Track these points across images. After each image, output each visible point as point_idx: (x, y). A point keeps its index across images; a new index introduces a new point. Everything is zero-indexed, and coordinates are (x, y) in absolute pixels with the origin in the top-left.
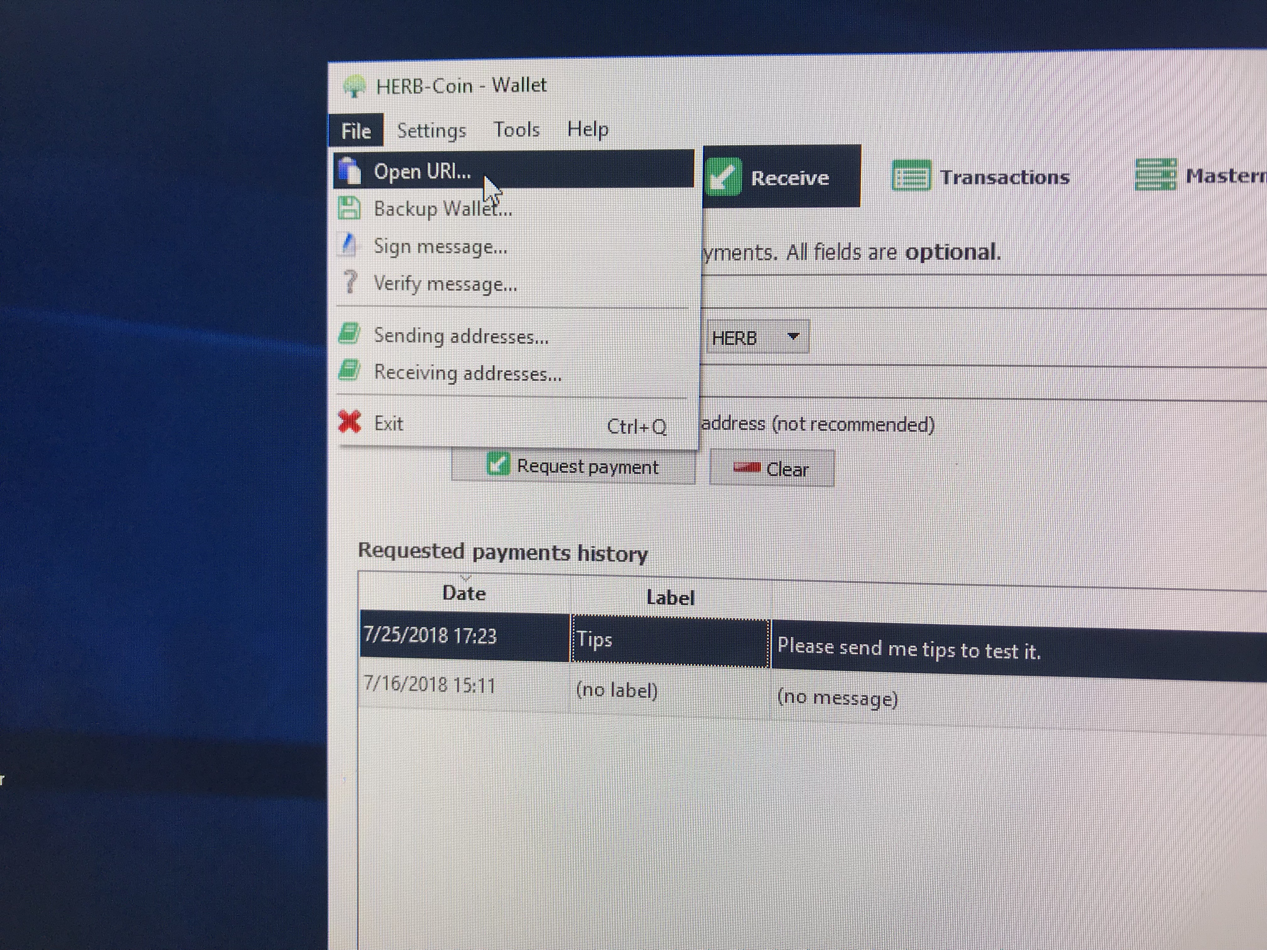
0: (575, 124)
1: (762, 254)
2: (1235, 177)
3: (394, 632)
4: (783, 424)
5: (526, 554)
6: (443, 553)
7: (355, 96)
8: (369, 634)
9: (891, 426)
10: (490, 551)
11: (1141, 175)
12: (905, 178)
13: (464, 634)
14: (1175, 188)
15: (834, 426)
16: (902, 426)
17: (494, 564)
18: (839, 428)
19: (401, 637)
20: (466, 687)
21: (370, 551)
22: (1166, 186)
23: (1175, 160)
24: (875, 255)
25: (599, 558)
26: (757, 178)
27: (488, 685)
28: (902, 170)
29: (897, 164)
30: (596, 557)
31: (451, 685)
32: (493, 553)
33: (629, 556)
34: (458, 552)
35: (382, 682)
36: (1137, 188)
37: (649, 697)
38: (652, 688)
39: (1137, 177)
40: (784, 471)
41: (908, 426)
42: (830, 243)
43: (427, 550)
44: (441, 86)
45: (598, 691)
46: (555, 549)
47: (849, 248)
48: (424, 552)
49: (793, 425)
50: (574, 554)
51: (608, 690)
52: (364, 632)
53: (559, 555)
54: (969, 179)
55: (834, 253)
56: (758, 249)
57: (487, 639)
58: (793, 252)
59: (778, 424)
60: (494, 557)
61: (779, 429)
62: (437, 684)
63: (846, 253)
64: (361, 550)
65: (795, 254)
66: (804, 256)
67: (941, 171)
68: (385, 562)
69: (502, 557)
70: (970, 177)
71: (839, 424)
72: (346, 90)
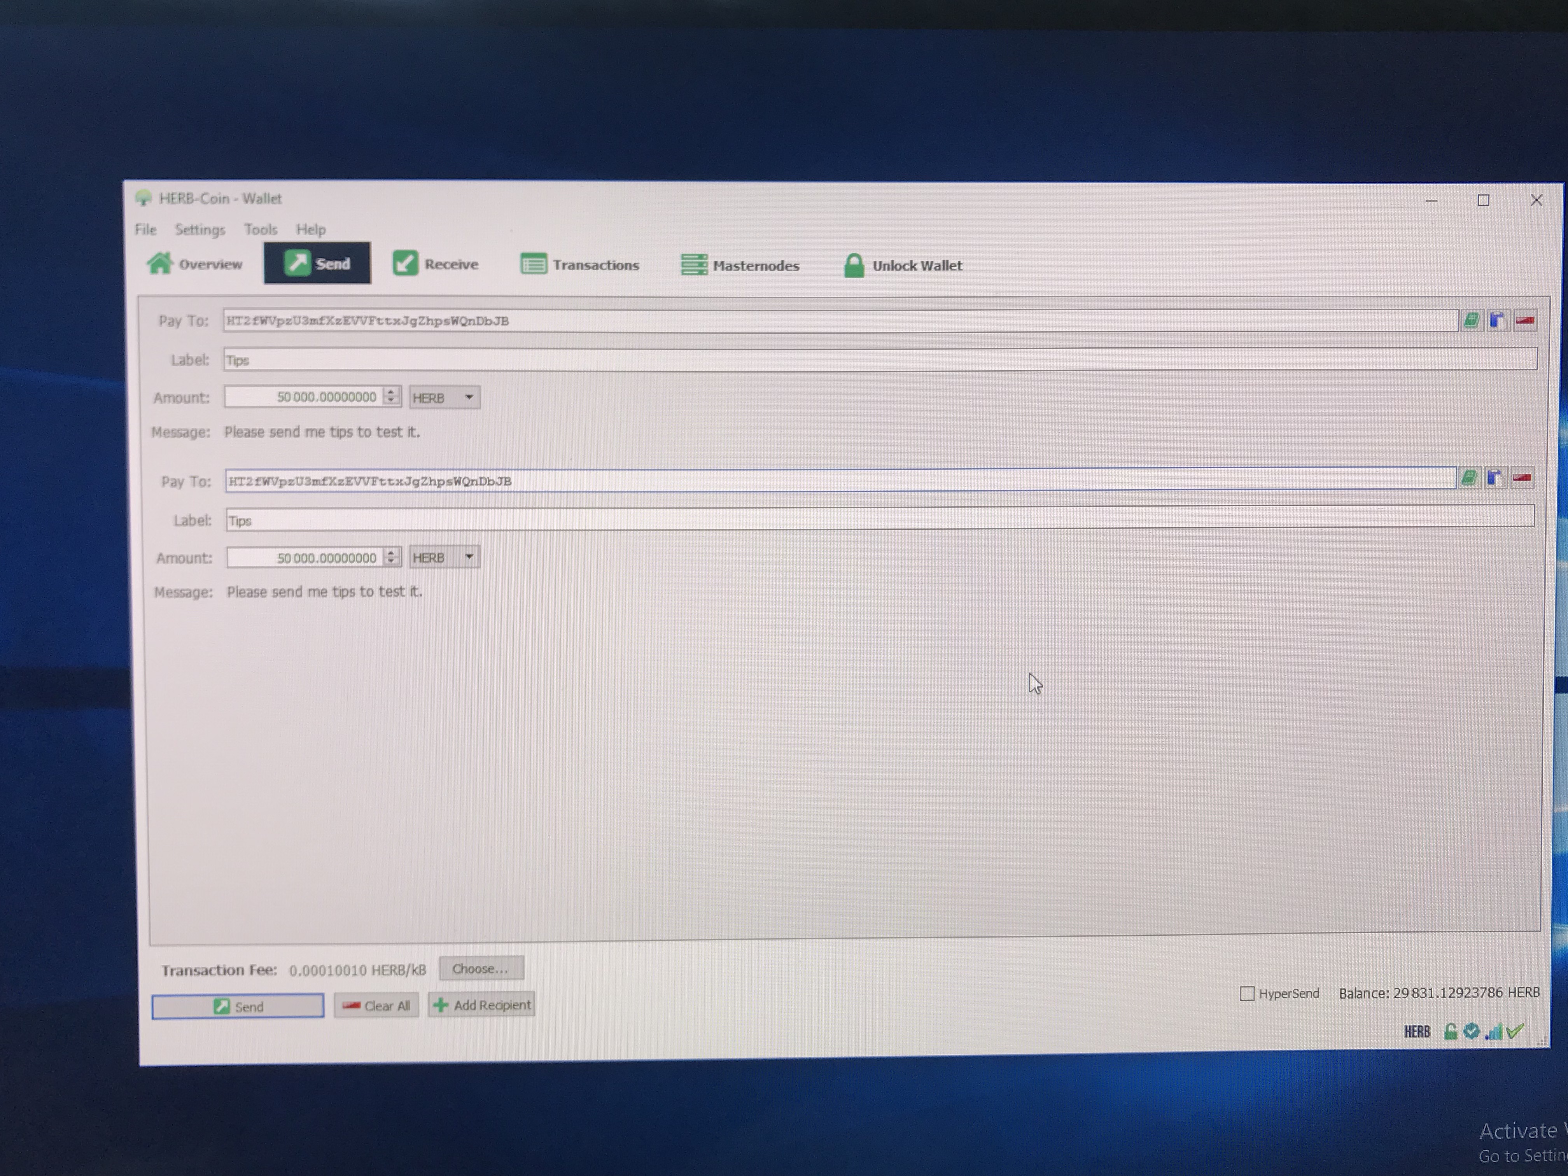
0: (301, 226)
2: (745, 266)
7: (144, 203)
11: (685, 264)
12: (530, 265)
14: (707, 274)
22: (701, 273)
23: (707, 255)
28: (528, 260)
29: (524, 255)
36: (683, 274)
39: (683, 266)
44: (206, 198)
67: (554, 261)
70: (573, 265)
72: (138, 201)
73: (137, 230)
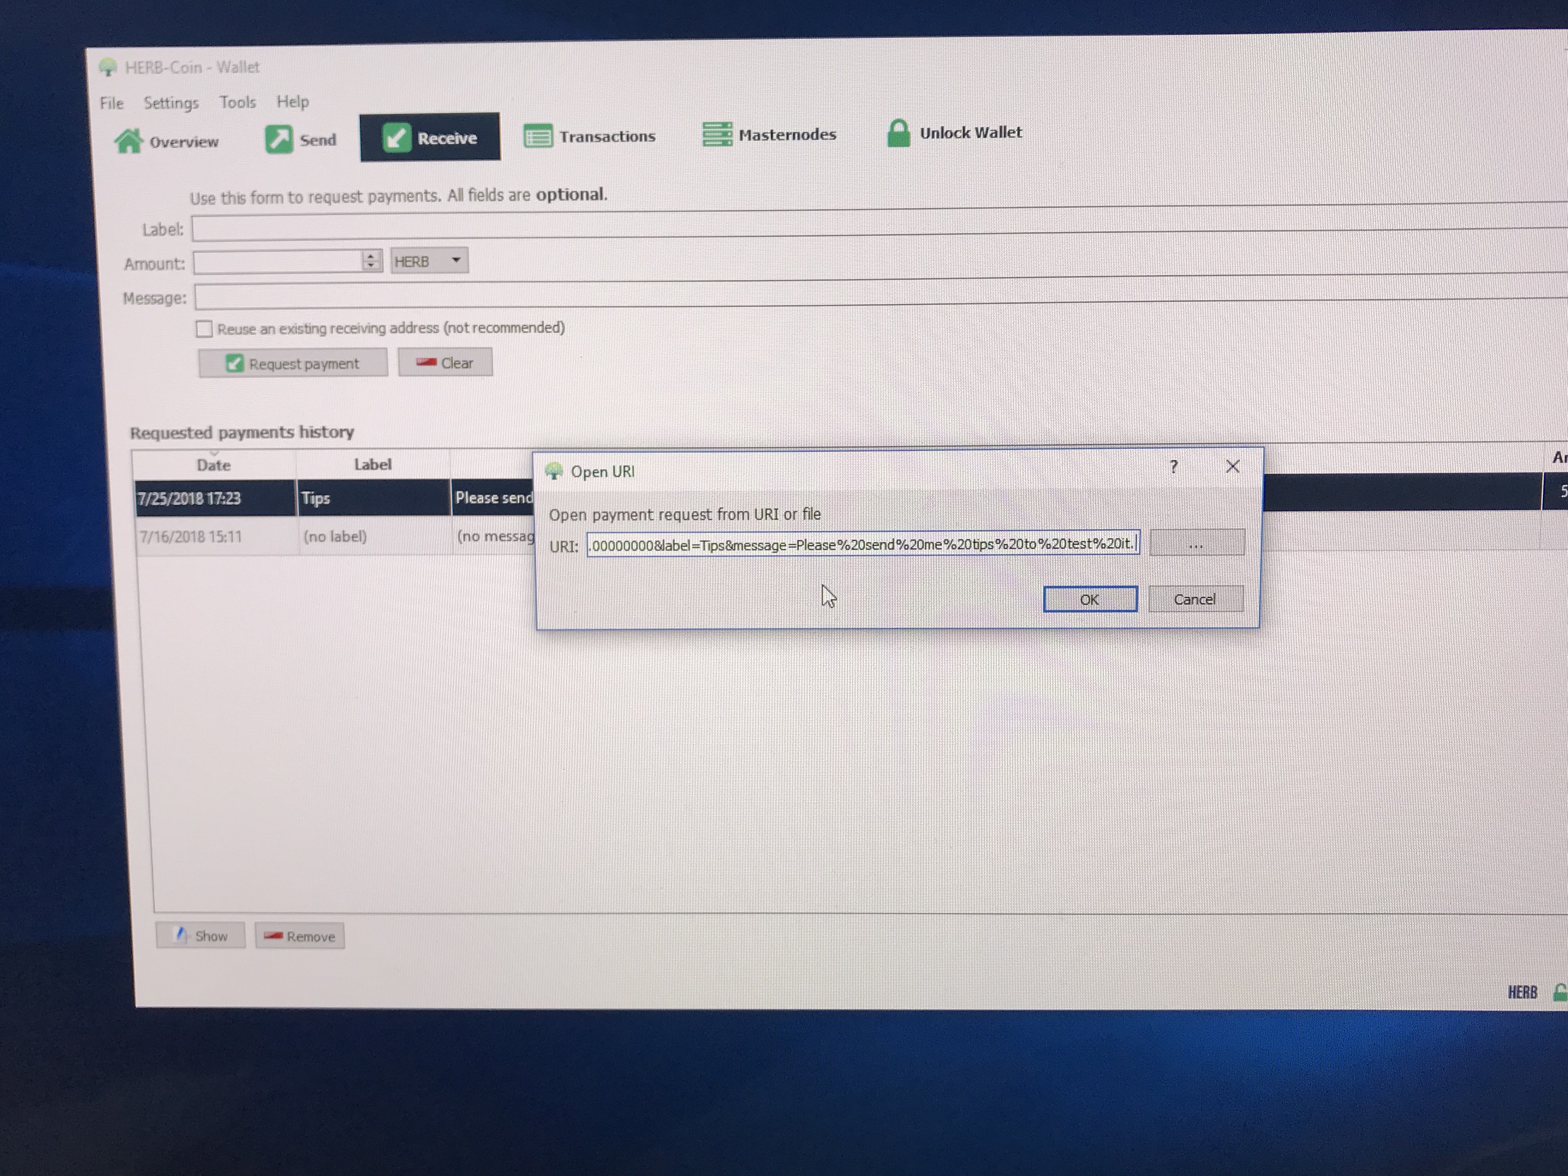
0: (283, 98)
1: (429, 197)
2: (775, 136)
3: (162, 498)
4: (452, 329)
5: (259, 434)
6: (196, 434)
7: (108, 75)
8: (143, 499)
9: (533, 328)
10: (232, 432)
11: (707, 134)
12: (534, 138)
13: (215, 497)
14: (731, 145)
15: (490, 329)
16: (540, 329)
17: (235, 442)
18: (494, 331)
19: (167, 501)
20: (219, 538)
21: (140, 434)
22: (725, 143)
23: (731, 123)
24: (514, 197)
25: (316, 435)
26: (423, 138)
27: (235, 536)
28: (531, 132)
29: (527, 127)
30: (314, 435)
31: (208, 536)
32: (235, 433)
33: (339, 433)
34: (206, 434)
35: (155, 536)
36: (705, 145)
37: (360, 540)
38: (362, 533)
39: (704, 136)
40: (455, 364)
41: (544, 328)
42: (480, 188)
43: (184, 432)
44: (177, 67)
45: (320, 538)
46: (282, 429)
47: (494, 192)
48: (181, 434)
49: (460, 329)
50: (297, 432)
51: (329, 537)
52: (138, 498)
53: (285, 434)
54: (581, 138)
55: (483, 196)
56: (426, 193)
57: (233, 500)
58: (453, 195)
59: (449, 328)
60: (235, 437)
61: (450, 332)
62: (197, 537)
63: (492, 195)
64: (133, 434)
65: (454, 196)
66: (461, 198)
67: (561, 132)
68: (150, 443)
69: (242, 436)
70: (582, 137)
71: (494, 327)
72: (102, 71)
73: (102, 104)
